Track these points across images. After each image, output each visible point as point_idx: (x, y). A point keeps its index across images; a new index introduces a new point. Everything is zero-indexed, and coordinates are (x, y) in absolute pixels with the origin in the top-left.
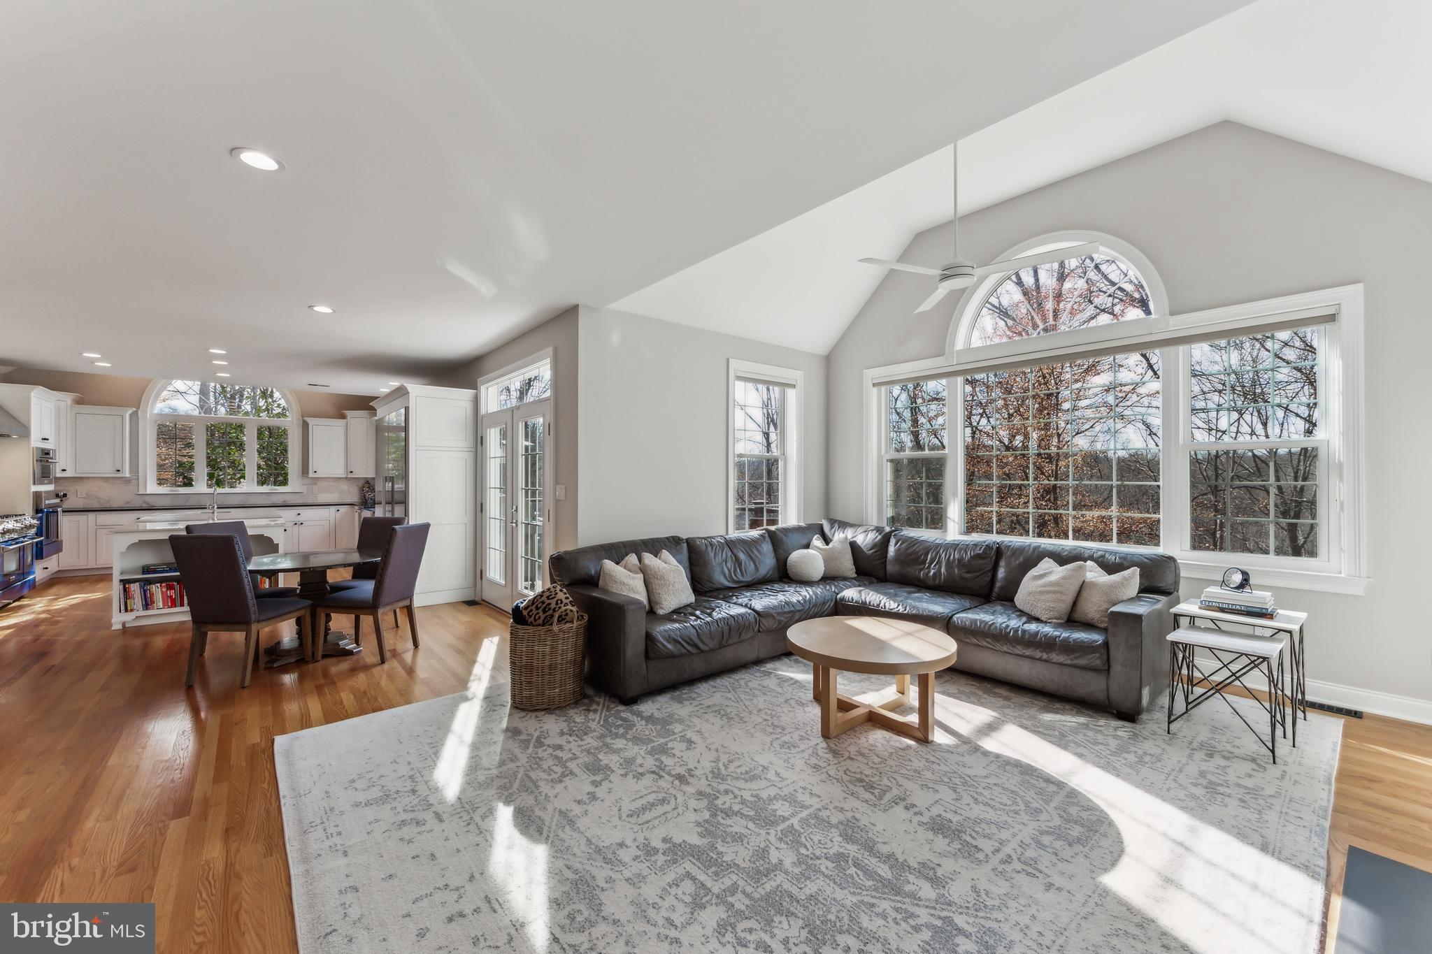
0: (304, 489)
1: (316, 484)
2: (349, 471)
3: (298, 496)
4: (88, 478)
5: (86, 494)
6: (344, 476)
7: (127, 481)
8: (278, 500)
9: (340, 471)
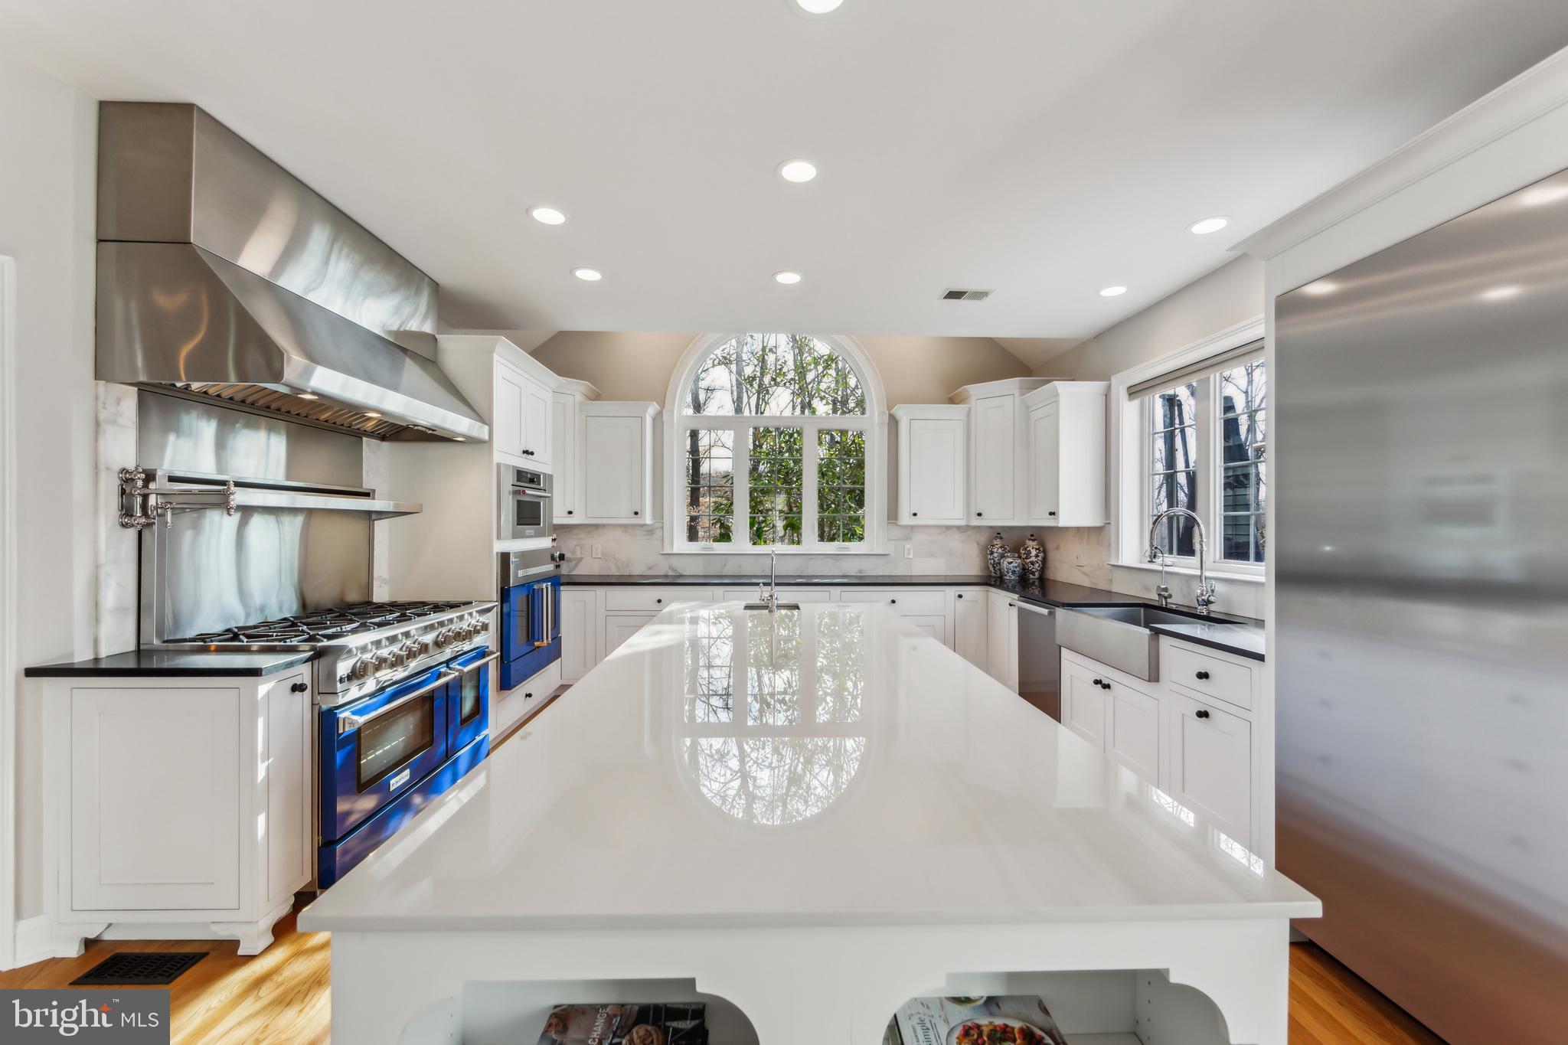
0: (890, 549)
1: (908, 539)
2: (974, 512)
3: (882, 560)
4: (604, 526)
5: (603, 553)
6: (962, 523)
7: (649, 531)
8: (851, 568)
9: (956, 515)
